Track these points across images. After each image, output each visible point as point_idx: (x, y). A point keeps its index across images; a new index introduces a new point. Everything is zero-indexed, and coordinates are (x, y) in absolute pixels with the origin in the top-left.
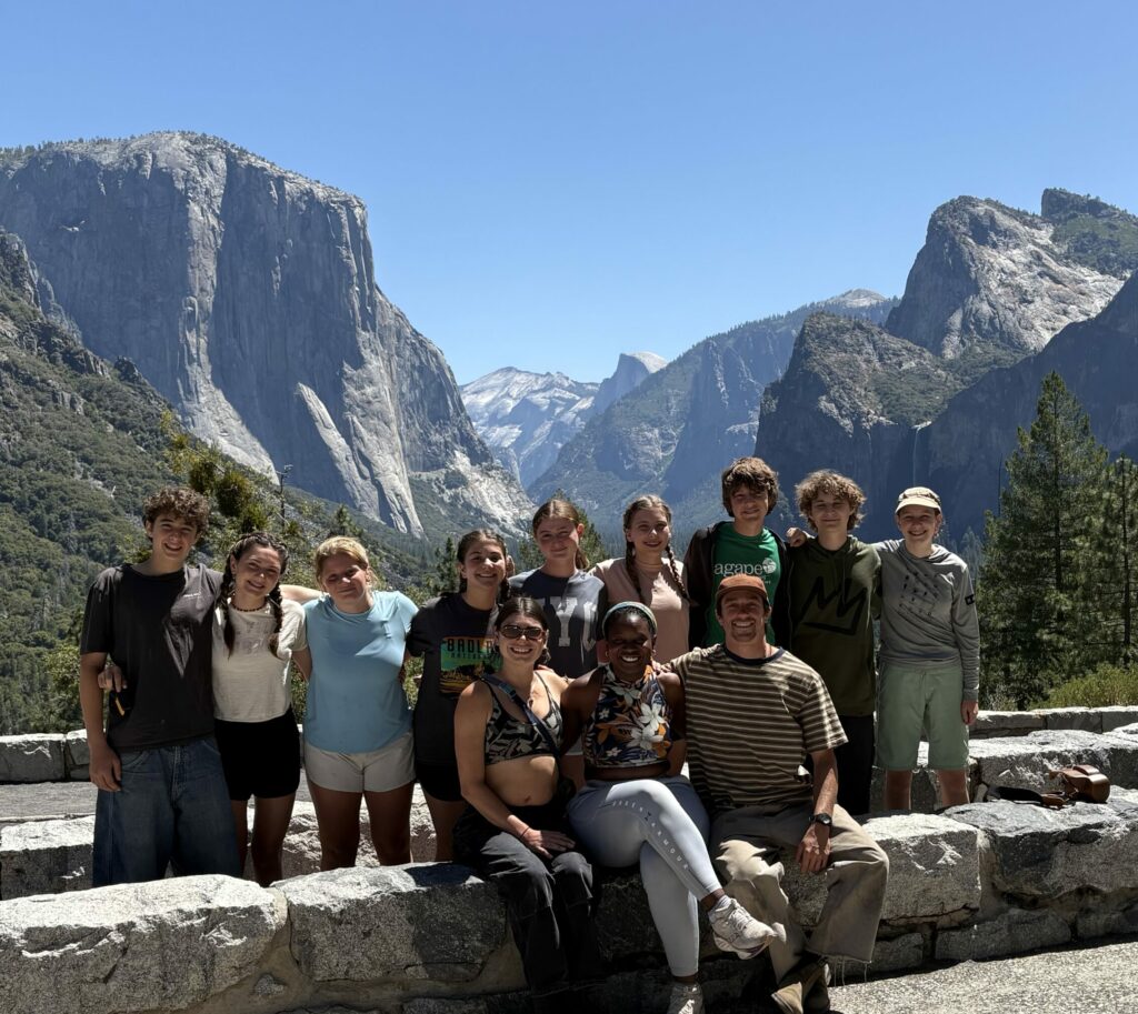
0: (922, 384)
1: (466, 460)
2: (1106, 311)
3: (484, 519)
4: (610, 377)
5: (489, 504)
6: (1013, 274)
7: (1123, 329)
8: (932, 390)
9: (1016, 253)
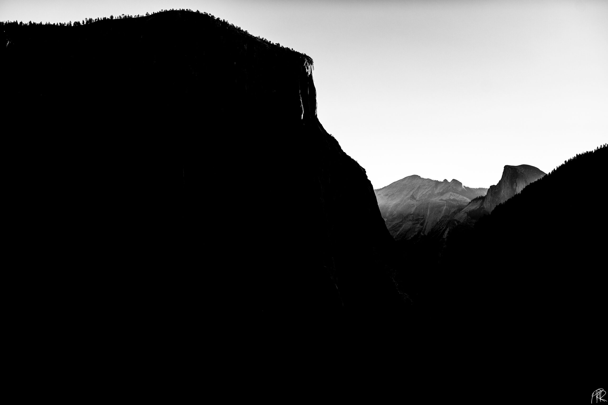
4: (496, 184)
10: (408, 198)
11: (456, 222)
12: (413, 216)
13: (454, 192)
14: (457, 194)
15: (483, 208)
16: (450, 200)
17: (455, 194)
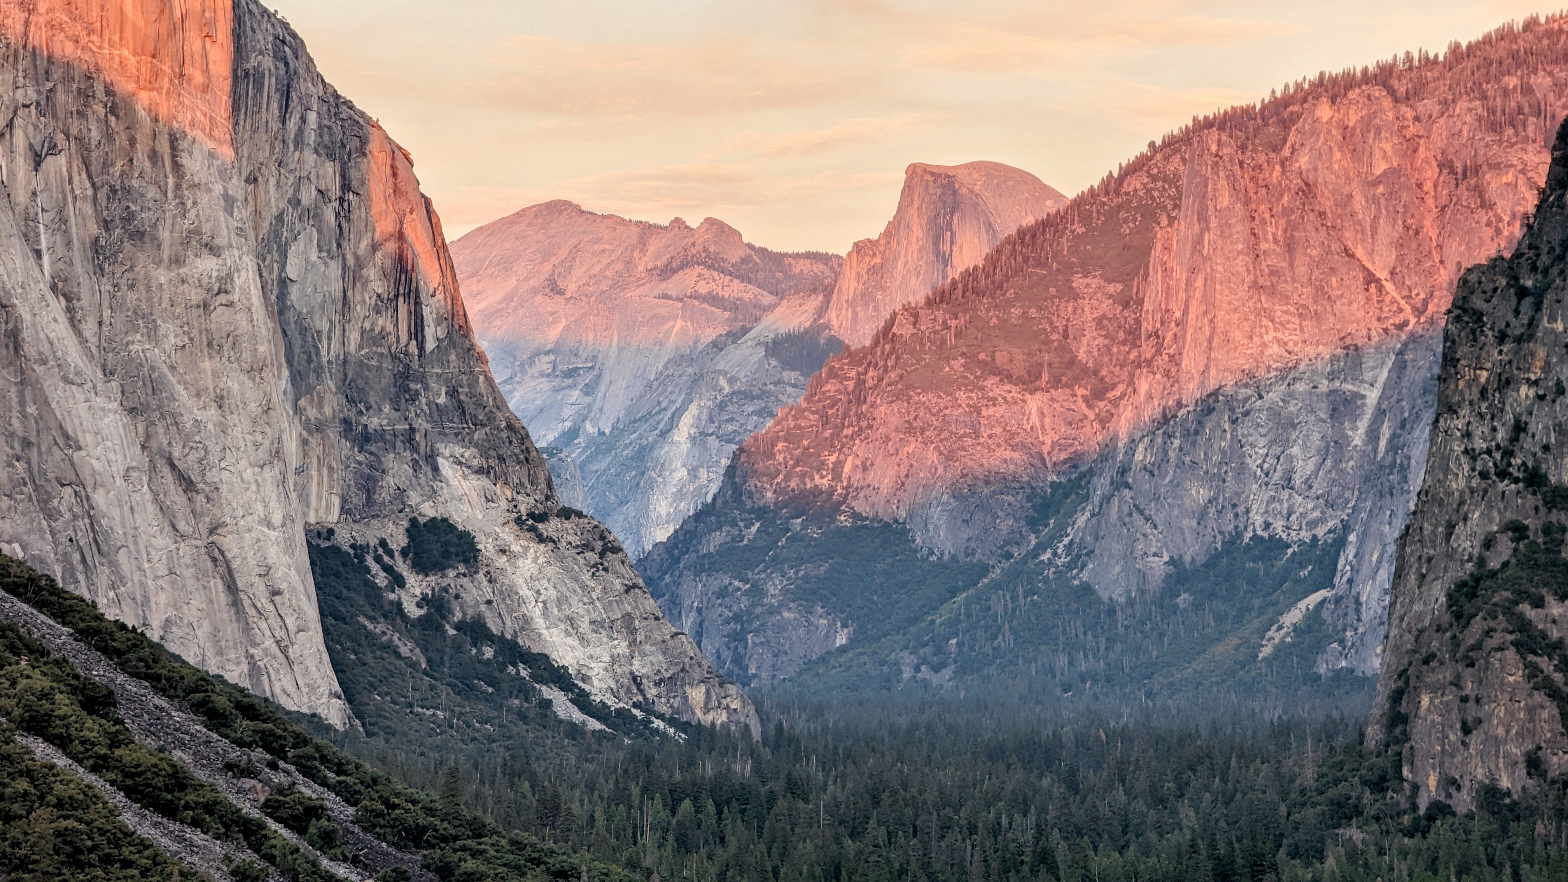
3: (524, 673)
5: (539, 622)
10: (535, 291)
11: (722, 382)
12: (555, 360)
13: (712, 267)
14: (722, 275)
15: (828, 327)
16: (695, 296)
17: (715, 274)
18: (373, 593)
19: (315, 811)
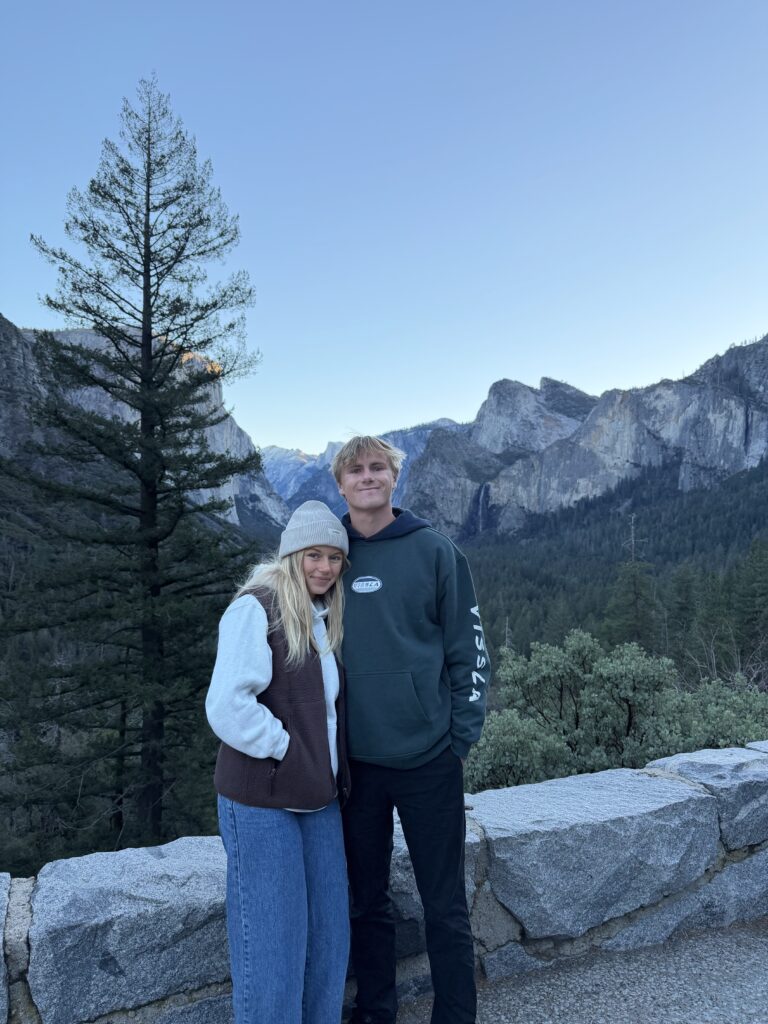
0: (485, 464)
1: (261, 489)
2: (573, 435)
4: (323, 452)
5: (270, 511)
6: (527, 416)
7: (581, 444)
8: (490, 467)
9: (528, 406)
18: (244, 506)
19: (236, 538)
